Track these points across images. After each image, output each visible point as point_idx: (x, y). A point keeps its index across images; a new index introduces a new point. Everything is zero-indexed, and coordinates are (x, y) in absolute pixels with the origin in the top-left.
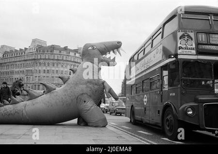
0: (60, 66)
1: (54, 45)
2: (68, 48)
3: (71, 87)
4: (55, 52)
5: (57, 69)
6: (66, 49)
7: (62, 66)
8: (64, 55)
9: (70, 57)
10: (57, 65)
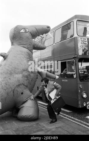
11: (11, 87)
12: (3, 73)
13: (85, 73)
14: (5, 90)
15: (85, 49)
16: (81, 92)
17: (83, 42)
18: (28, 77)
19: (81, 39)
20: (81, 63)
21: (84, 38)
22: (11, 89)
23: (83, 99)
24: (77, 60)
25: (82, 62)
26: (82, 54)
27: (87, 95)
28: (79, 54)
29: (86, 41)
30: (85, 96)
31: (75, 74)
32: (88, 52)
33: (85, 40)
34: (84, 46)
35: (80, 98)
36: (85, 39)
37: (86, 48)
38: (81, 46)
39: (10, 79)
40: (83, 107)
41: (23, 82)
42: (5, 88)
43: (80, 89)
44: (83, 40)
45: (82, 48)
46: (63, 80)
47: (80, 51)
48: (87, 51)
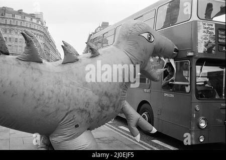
0: (13, 32)
1: (5, 8)
2: (23, 11)
3: (74, 83)
4: (7, 15)
5: (10, 36)
6: (20, 12)
7: (16, 33)
8: (18, 20)
9: (26, 23)
10: (10, 32)
11: (69, 104)
12: (75, 74)
13: (207, 85)
14: (59, 101)
15: (209, 42)
16: (198, 117)
17: (207, 31)
18: (104, 109)
19: (204, 24)
20: (200, 67)
21: (210, 22)
22: (67, 107)
23: (199, 130)
24: (195, 61)
25: (202, 65)
26: (204, 52)
27: (207, 123)
28: (199, 52)
29: (212, 29)
30: (203, 125)
31: (189, 86)
32: (214, 48)
33: (210, 27)
34: (208, 37)
35: (194, 128)
36: (212, 25)
37: (211, 41)
38: (204, 37)
39: (78, 90)
40: (199, 143)
41: (91, 110)
42: (61, 99)
43: (195, 111)
44: (207, 26)
45: (204, 40)
46: (166, 95)
47: (201, 46)
48: (213, 46)
